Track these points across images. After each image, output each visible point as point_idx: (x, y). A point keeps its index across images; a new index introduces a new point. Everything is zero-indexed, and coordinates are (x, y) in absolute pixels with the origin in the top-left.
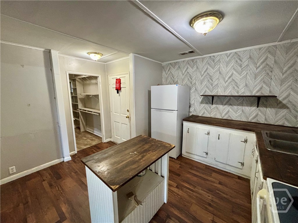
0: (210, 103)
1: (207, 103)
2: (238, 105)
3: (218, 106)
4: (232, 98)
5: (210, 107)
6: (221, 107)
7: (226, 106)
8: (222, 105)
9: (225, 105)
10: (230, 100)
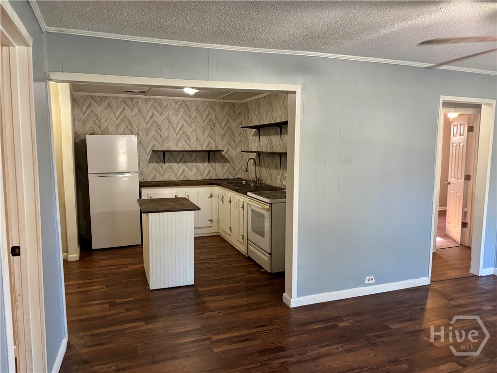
0: (161, 160)
1: (157, 162)
2: (192, 162)
3: (171, 164)
4: (185, 153)
5: (162, 168)
6: (175, 166)
7: (180, 164)
8: (176, 163)
9: (179, 162)
10: (183, 156)
